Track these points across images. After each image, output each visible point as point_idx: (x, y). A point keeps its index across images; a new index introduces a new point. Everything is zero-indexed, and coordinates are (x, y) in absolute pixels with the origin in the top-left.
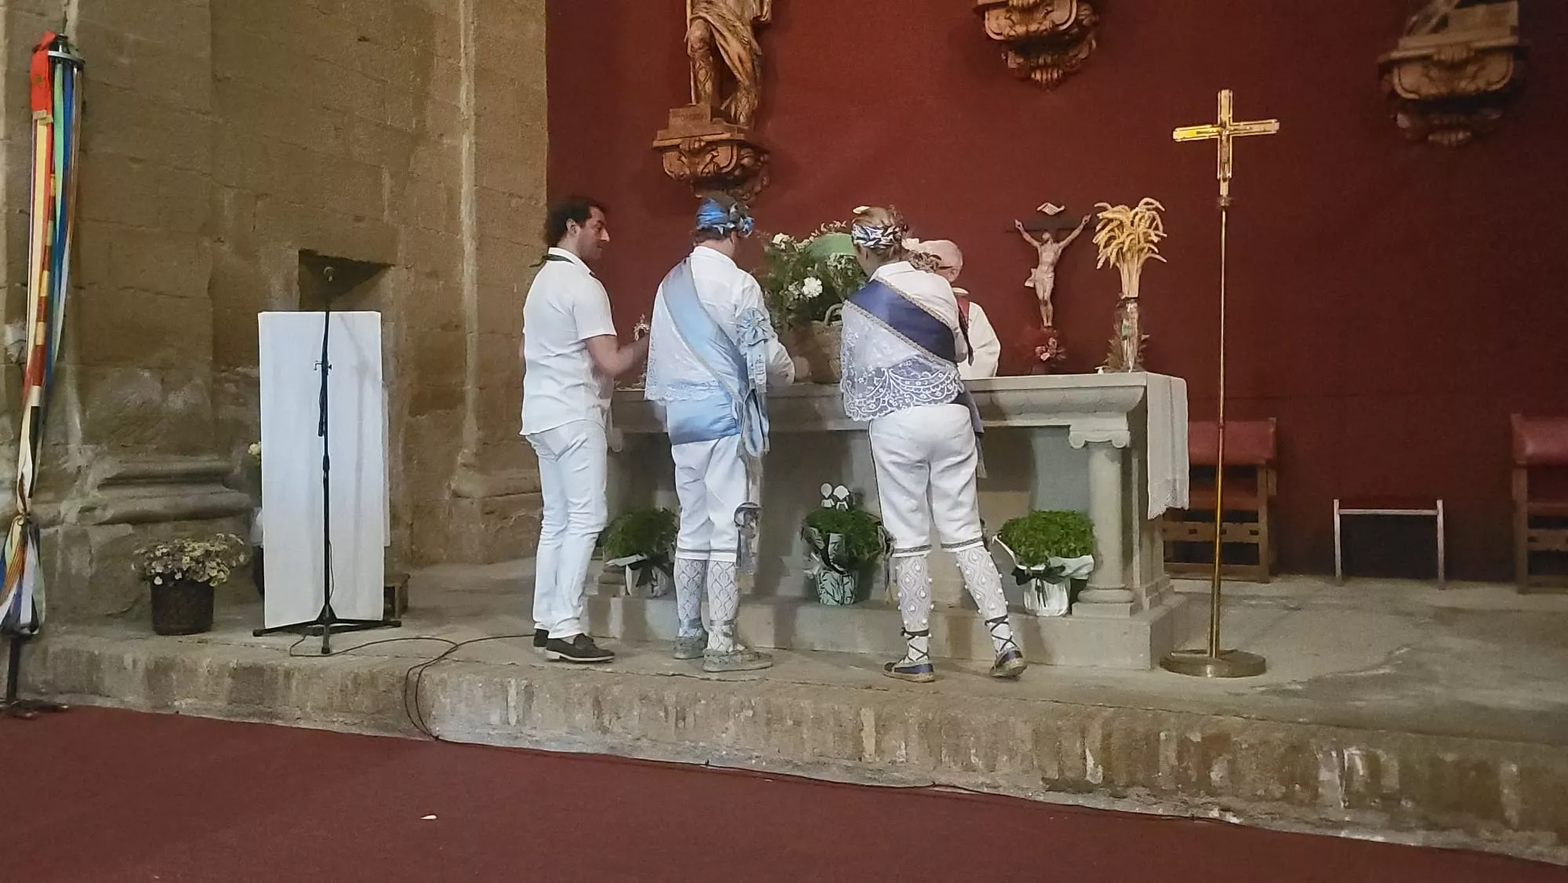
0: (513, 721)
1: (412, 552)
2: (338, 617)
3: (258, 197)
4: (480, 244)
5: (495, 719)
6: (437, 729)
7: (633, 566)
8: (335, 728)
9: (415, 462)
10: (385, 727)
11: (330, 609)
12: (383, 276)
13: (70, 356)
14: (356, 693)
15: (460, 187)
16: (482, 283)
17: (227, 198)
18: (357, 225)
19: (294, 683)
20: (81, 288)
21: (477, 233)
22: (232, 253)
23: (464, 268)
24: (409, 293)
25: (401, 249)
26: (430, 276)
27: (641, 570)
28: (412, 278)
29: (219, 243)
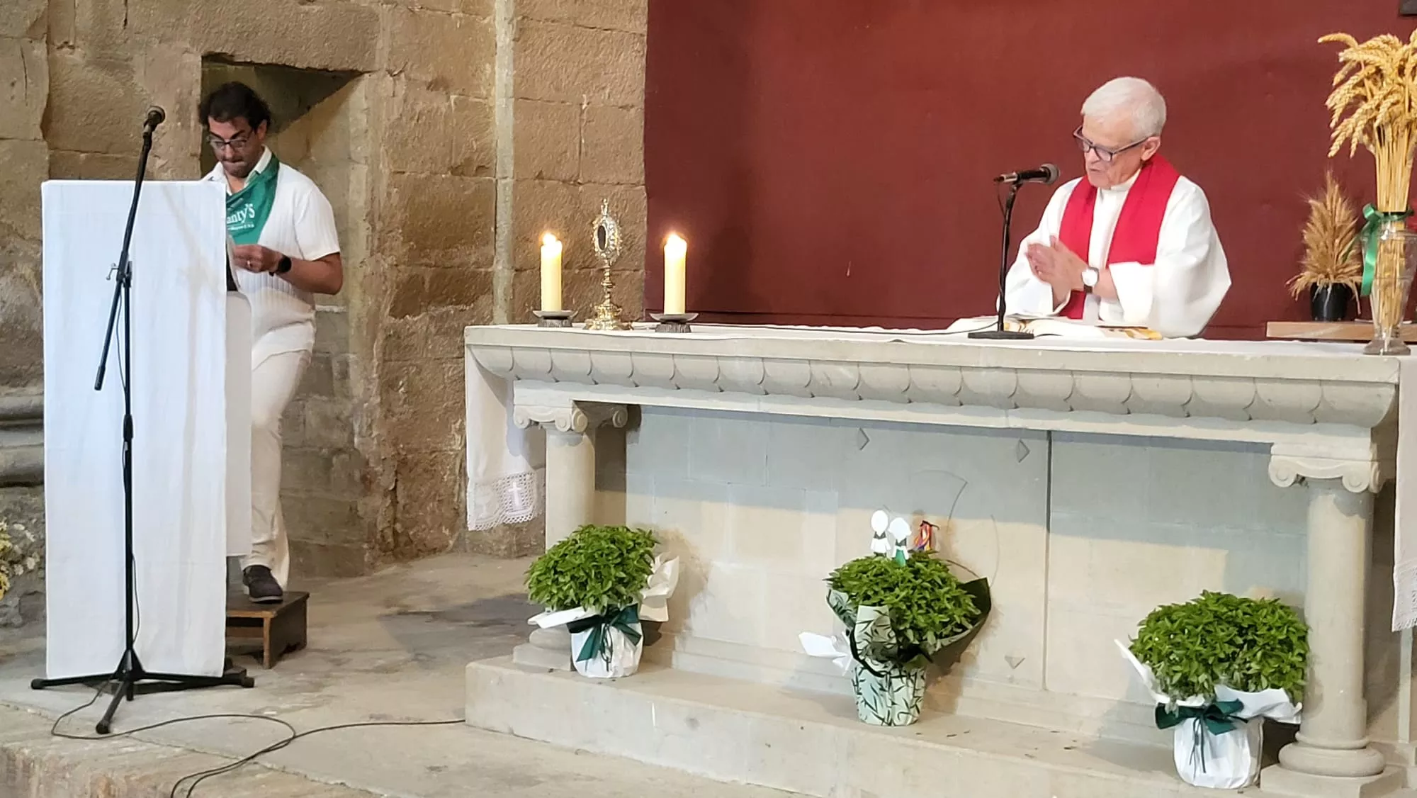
1: (395, 533)
4: (521, 30)
7: (576, 627)
9: (402, 389)
11: (134, 655)
12: (351, 90)
16: (522, 98)
18: (306, 8)
19: (34, 781)
21: (516, 14)
22: (88, 64)
23: (493, 72)
24: (396, 116)
25: (382, 44)
26: (433, 86)
27: (591, 630)
28: (401, 91)
29: (66, 49)
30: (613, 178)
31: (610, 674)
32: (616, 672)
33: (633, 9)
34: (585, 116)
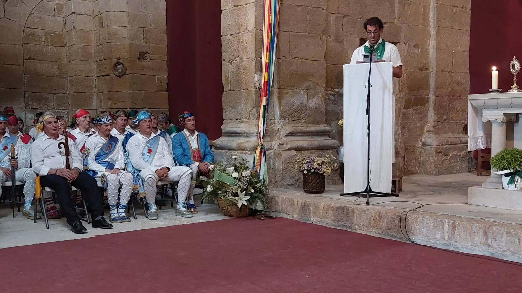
0: (446, 238)
1: (404, 168)
2: (373, 190)
3: (344, 17)
4: (438, 30)
5: (438, 236)
6: (413, 239)
7: (507, 175)
8: (372, 234)
9: (406, 129)
10: (392, 236)
11: (369, 186)
13: (276, 86)
14: (380, 221)
15: (430, 5)
16: (438, 49)
17: (332, 18)
19: (355, 214)
20: (280, 59)
21: (437, 26)
22: (334, 41)
23: (430, 42)
24: (406, 54)
25: (402, 35)
26: (414, 46)
27: (510, 177)
28: (407, 48)
29: (329, 38)
30: (461, 71)
31: (516, 189)
32: (518, 188)
33: (467, 23)
34: (454, 54)
